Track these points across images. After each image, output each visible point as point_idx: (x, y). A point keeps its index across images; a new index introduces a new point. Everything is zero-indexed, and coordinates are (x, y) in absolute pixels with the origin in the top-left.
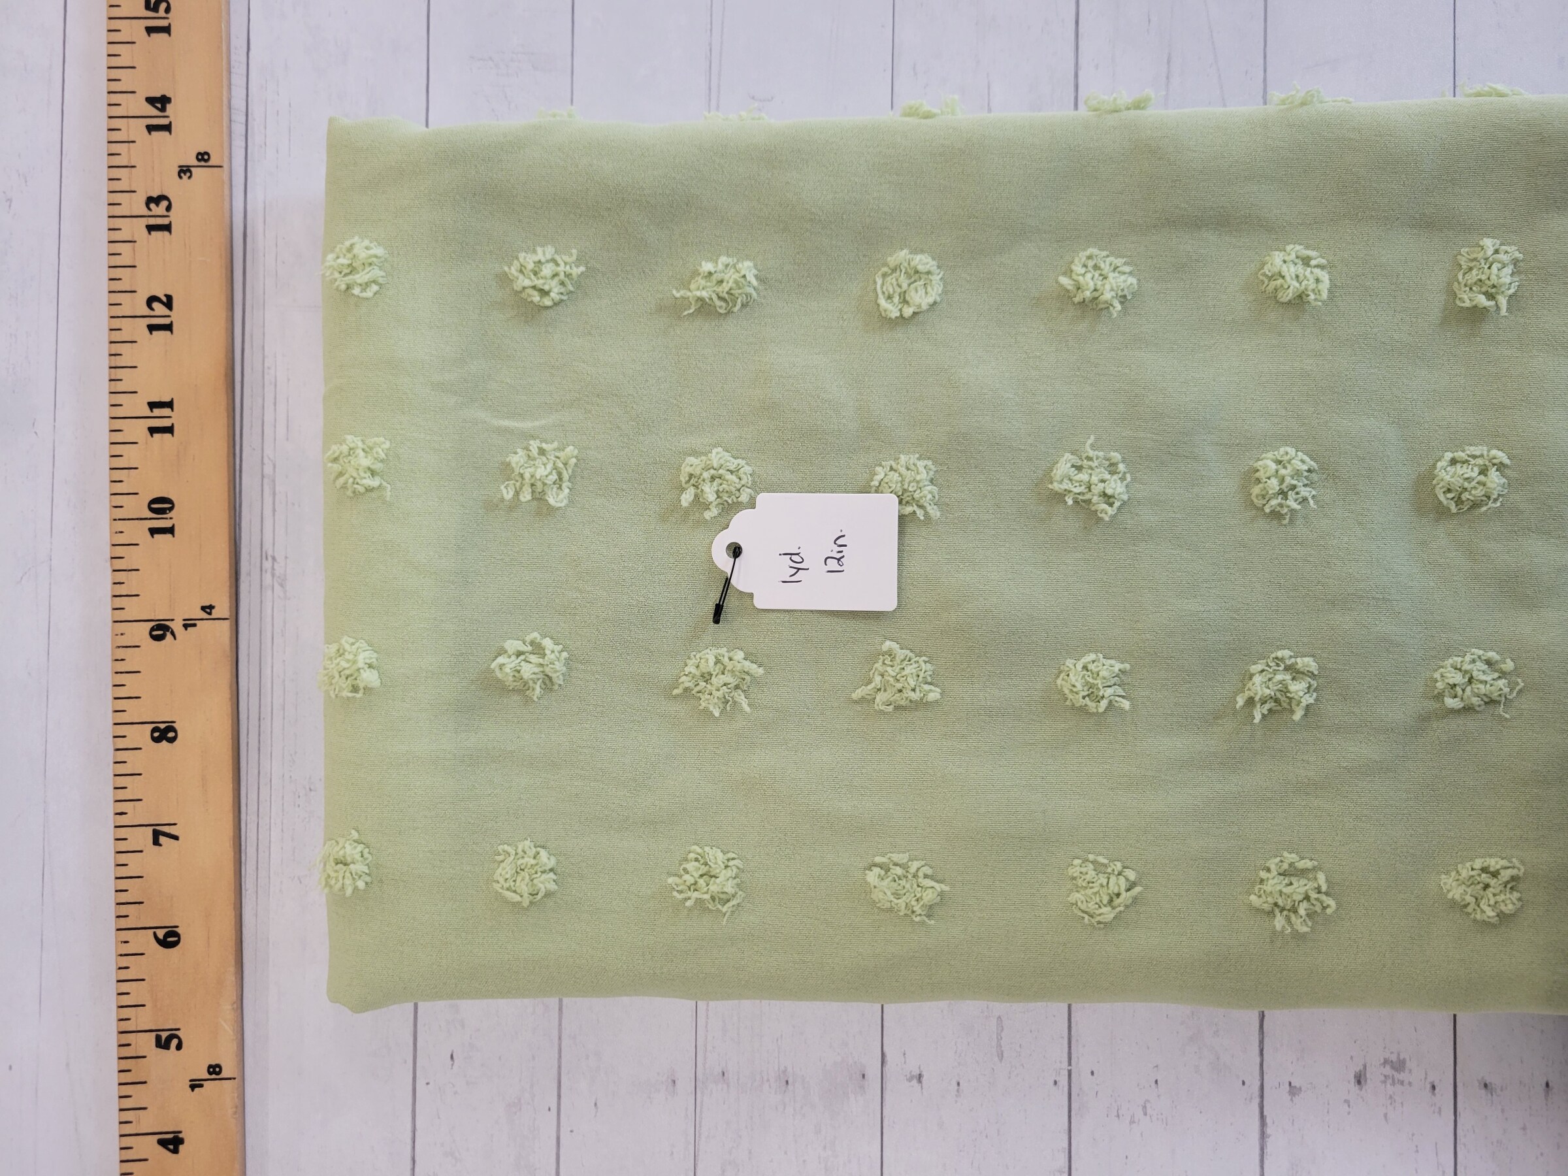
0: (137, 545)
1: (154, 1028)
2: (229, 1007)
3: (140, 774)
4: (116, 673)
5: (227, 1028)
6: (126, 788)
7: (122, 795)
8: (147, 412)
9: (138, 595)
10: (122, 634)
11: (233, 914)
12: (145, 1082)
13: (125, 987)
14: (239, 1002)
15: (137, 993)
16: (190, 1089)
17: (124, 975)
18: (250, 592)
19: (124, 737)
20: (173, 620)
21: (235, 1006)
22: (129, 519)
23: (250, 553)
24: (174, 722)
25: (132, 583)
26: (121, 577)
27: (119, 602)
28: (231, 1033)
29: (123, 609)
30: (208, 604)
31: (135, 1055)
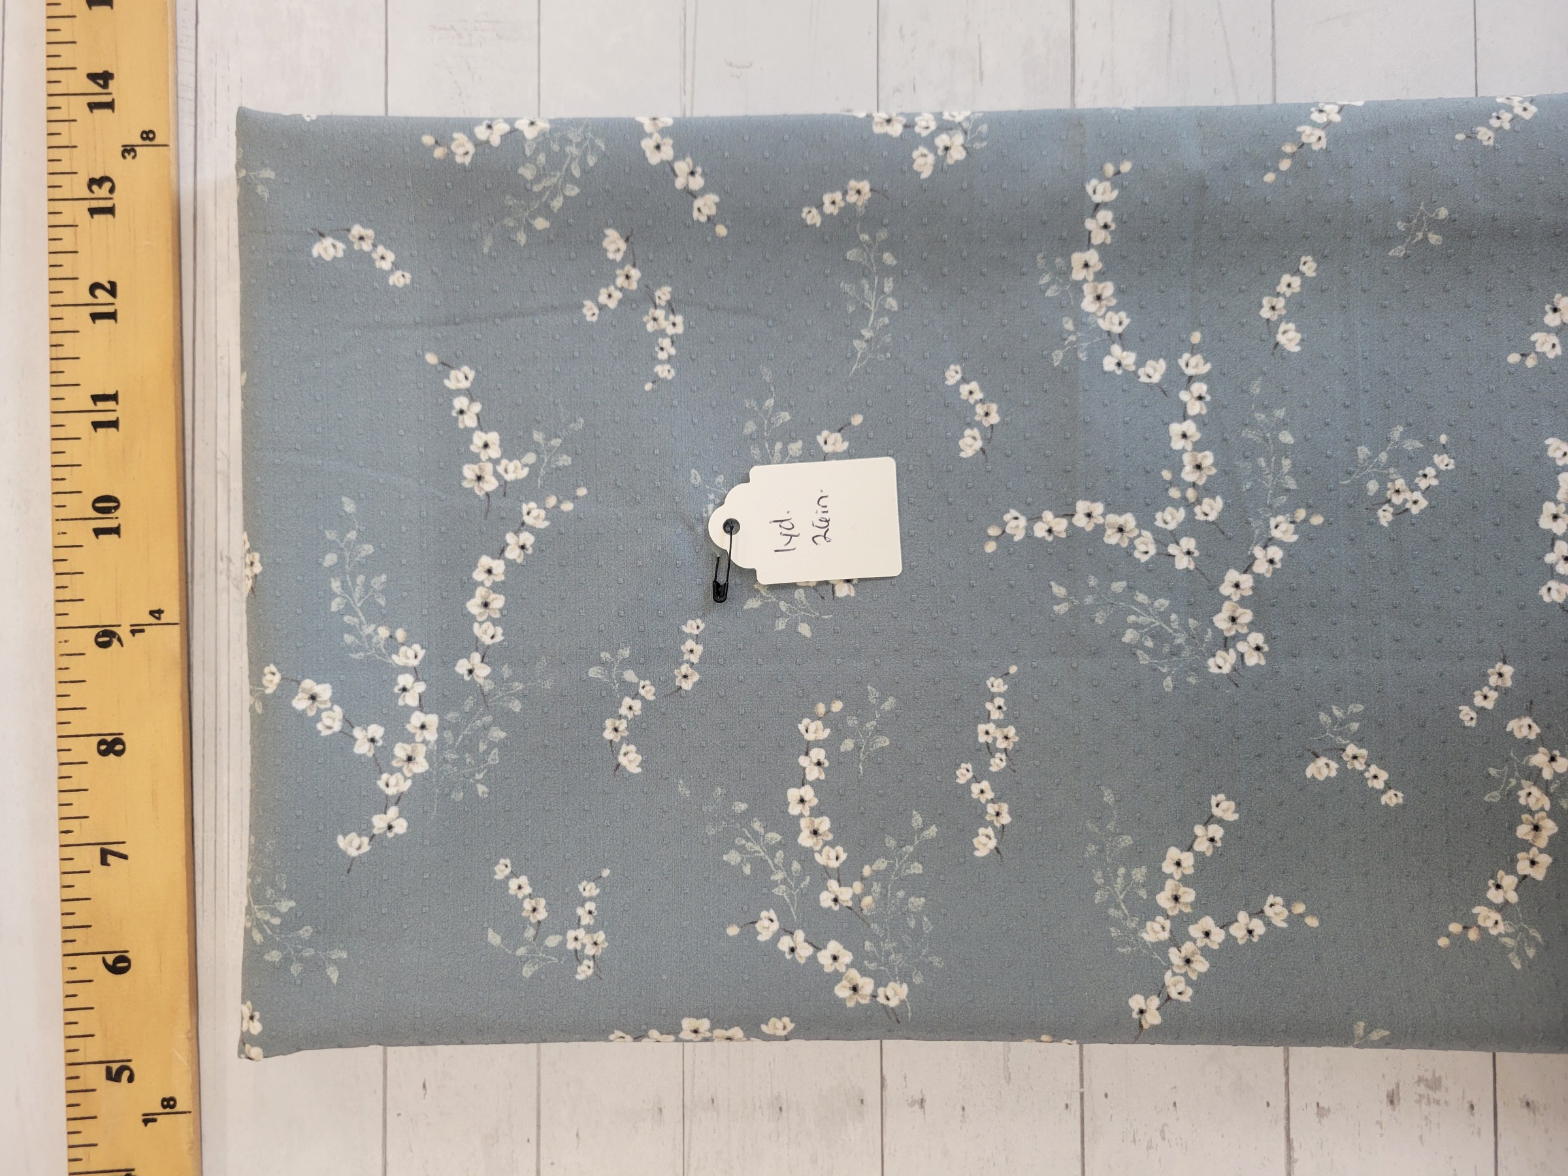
0: (81, 546)
1: (104, 1060)
2: (184, 1036)
3: (86, 790)
4: (60, 682)
5: (182, 1058)
6: (71, 804)
7: (67, 812)
8: (91, 406)
9: (82, 600)
10: (66, 641)
11: (186, 937)
12: (95, 1117)
13: (72, 1016)
14: (195, 1031)
15: (86, 1022)
16: (143, 1124)
17: (72, 1003)
18: (204, 595)
19: (69, 750)
20: (119, 626)
21: (190, 1035)
22: (72, 519)
23: (204, 554)
24: (122, 734)
25: (76, 586)
26: (64, 580)
27: (62, 608)
28: (186, 1064)
29: (67, 614)
30: (156, 609)
31: (84, 1088)
